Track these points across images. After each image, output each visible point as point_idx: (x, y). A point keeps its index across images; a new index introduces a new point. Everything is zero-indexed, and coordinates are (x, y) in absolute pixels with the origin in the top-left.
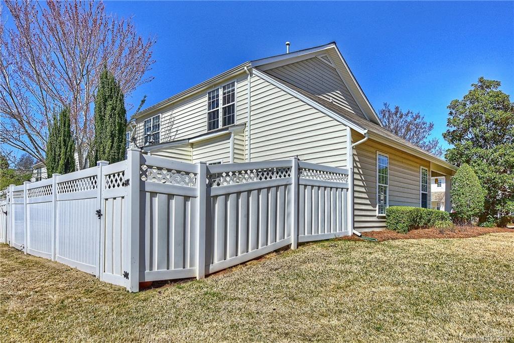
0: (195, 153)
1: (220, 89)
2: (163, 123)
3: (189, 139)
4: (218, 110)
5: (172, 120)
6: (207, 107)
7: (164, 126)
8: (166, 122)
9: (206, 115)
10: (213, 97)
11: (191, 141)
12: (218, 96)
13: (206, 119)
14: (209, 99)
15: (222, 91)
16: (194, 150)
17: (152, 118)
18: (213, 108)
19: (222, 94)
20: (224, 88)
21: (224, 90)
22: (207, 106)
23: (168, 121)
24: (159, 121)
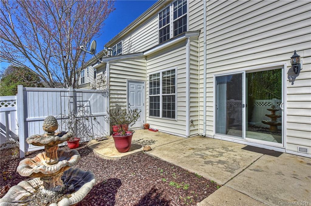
0: (148, 64)
1: (170, 7)
2: (124, 47)
3: (144, 52)
4: (169, 25)
5: (131, 43)
6: (158, 26)
7: (125, 49)
8: (126, 46)
9: (158, 33)
10: (164, 16)
11: (145, 54)
12: (168, 13)
13: (158, 36)
14: (160, 18)
15: (173, 8)
16: (148, 61)
17: (116, 45)
18: (164, 25)
19: (173, 10)
20: (175, 4)
21: (174, 6)
22: (158, 24)
23: (127, 45)
24: (121, 46)
